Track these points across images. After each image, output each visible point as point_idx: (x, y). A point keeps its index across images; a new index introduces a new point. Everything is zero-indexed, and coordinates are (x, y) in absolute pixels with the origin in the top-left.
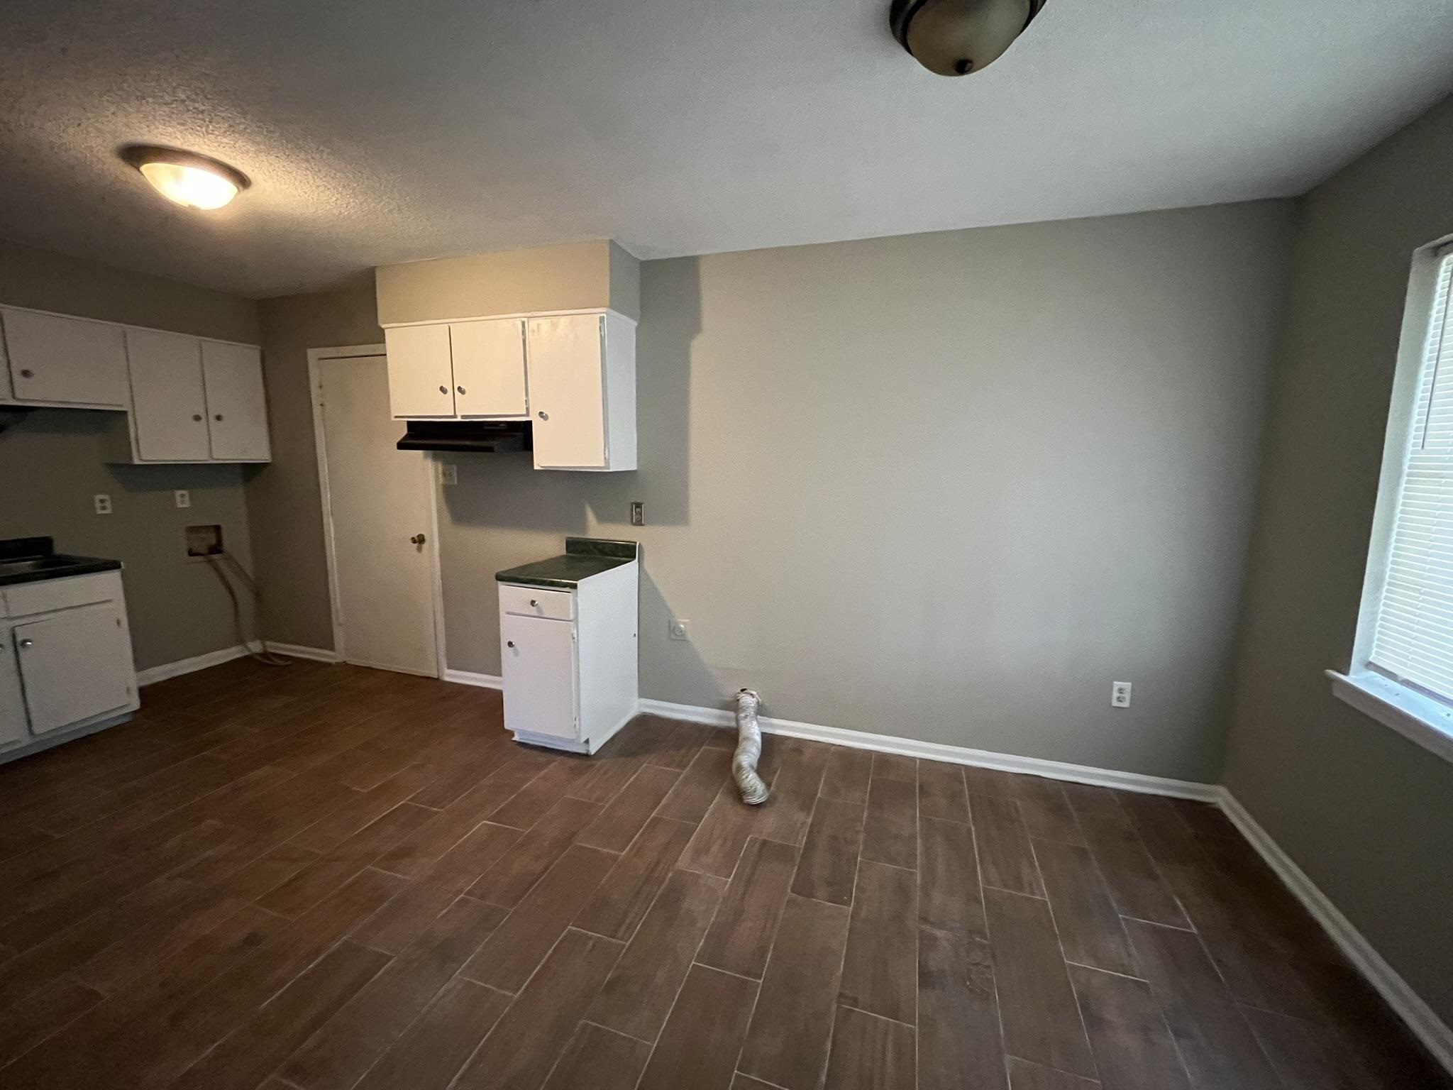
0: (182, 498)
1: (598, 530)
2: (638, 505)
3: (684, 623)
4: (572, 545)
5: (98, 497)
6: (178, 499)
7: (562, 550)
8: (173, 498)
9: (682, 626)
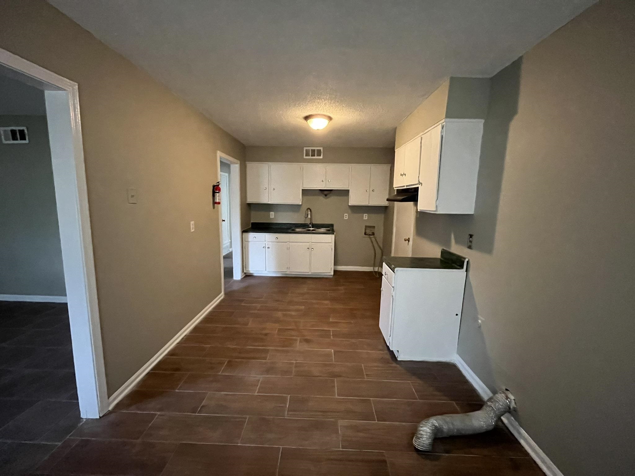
0: (365, 217)
1: (456, 249)
2: (471, 236)
3: (481, 320)
4: (444, 253)
5: (345, 214)
6: (364, 216)
7: (438, 255)
8: (363, 216)
9: (480, 321)
